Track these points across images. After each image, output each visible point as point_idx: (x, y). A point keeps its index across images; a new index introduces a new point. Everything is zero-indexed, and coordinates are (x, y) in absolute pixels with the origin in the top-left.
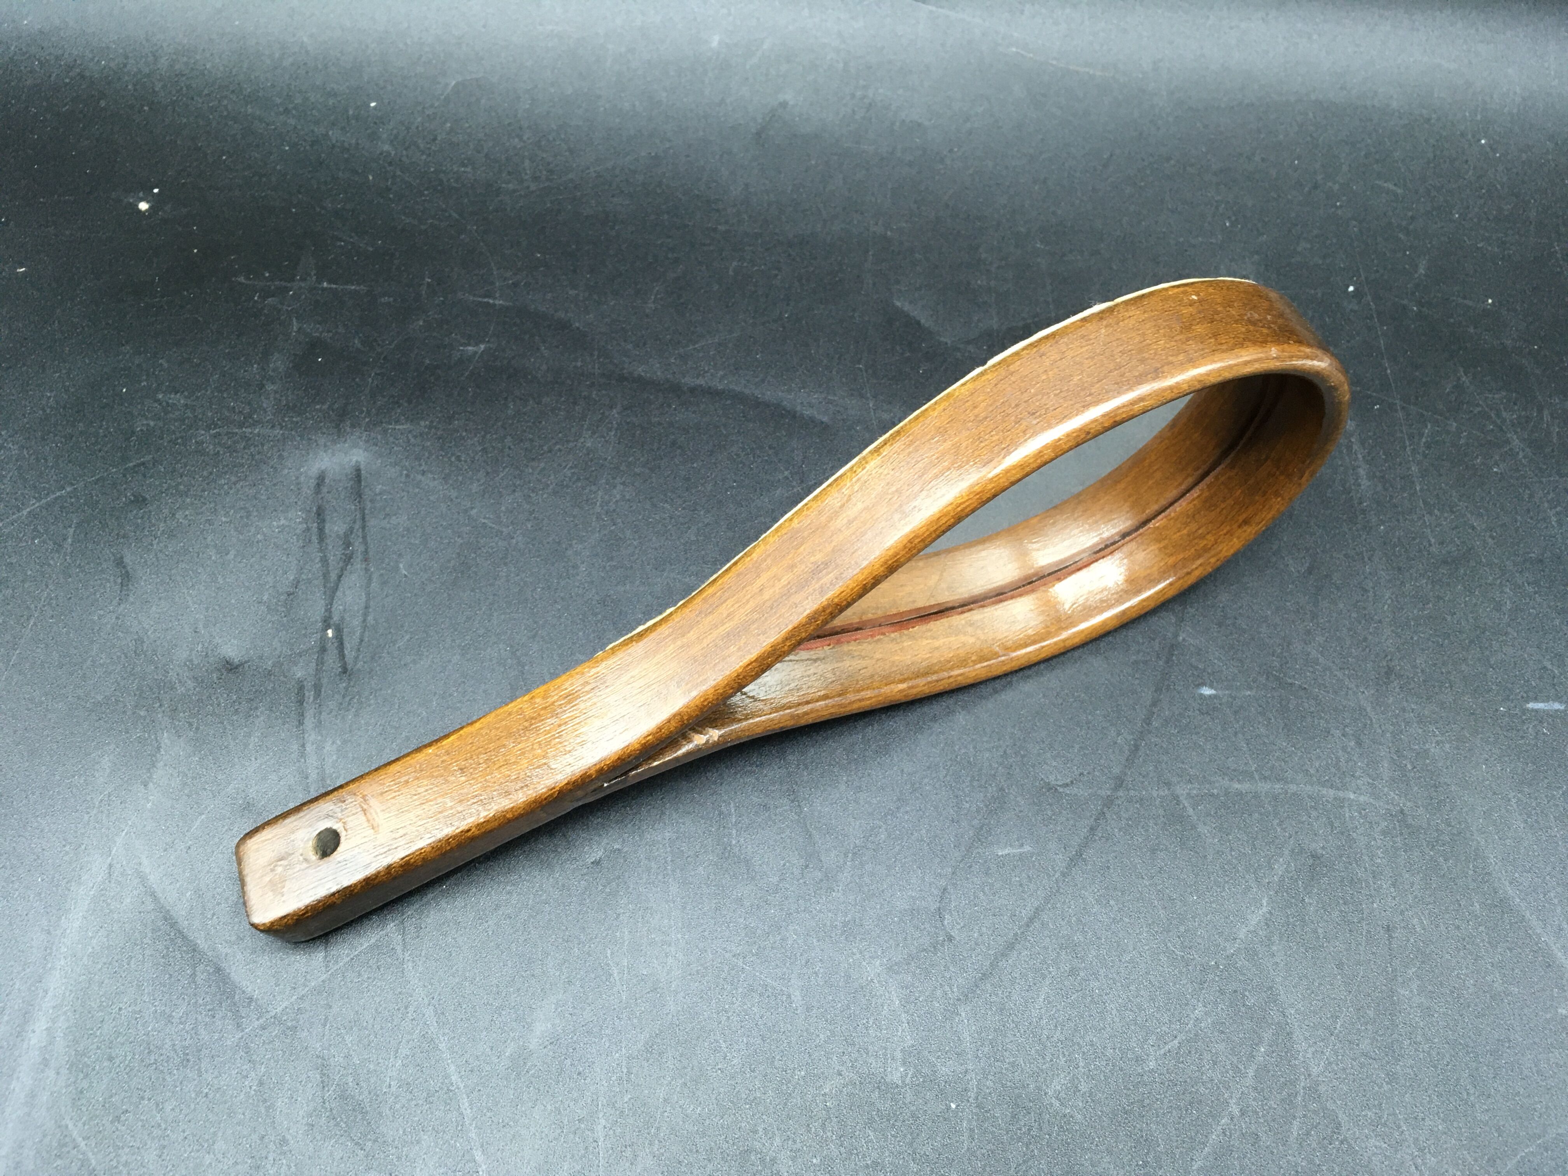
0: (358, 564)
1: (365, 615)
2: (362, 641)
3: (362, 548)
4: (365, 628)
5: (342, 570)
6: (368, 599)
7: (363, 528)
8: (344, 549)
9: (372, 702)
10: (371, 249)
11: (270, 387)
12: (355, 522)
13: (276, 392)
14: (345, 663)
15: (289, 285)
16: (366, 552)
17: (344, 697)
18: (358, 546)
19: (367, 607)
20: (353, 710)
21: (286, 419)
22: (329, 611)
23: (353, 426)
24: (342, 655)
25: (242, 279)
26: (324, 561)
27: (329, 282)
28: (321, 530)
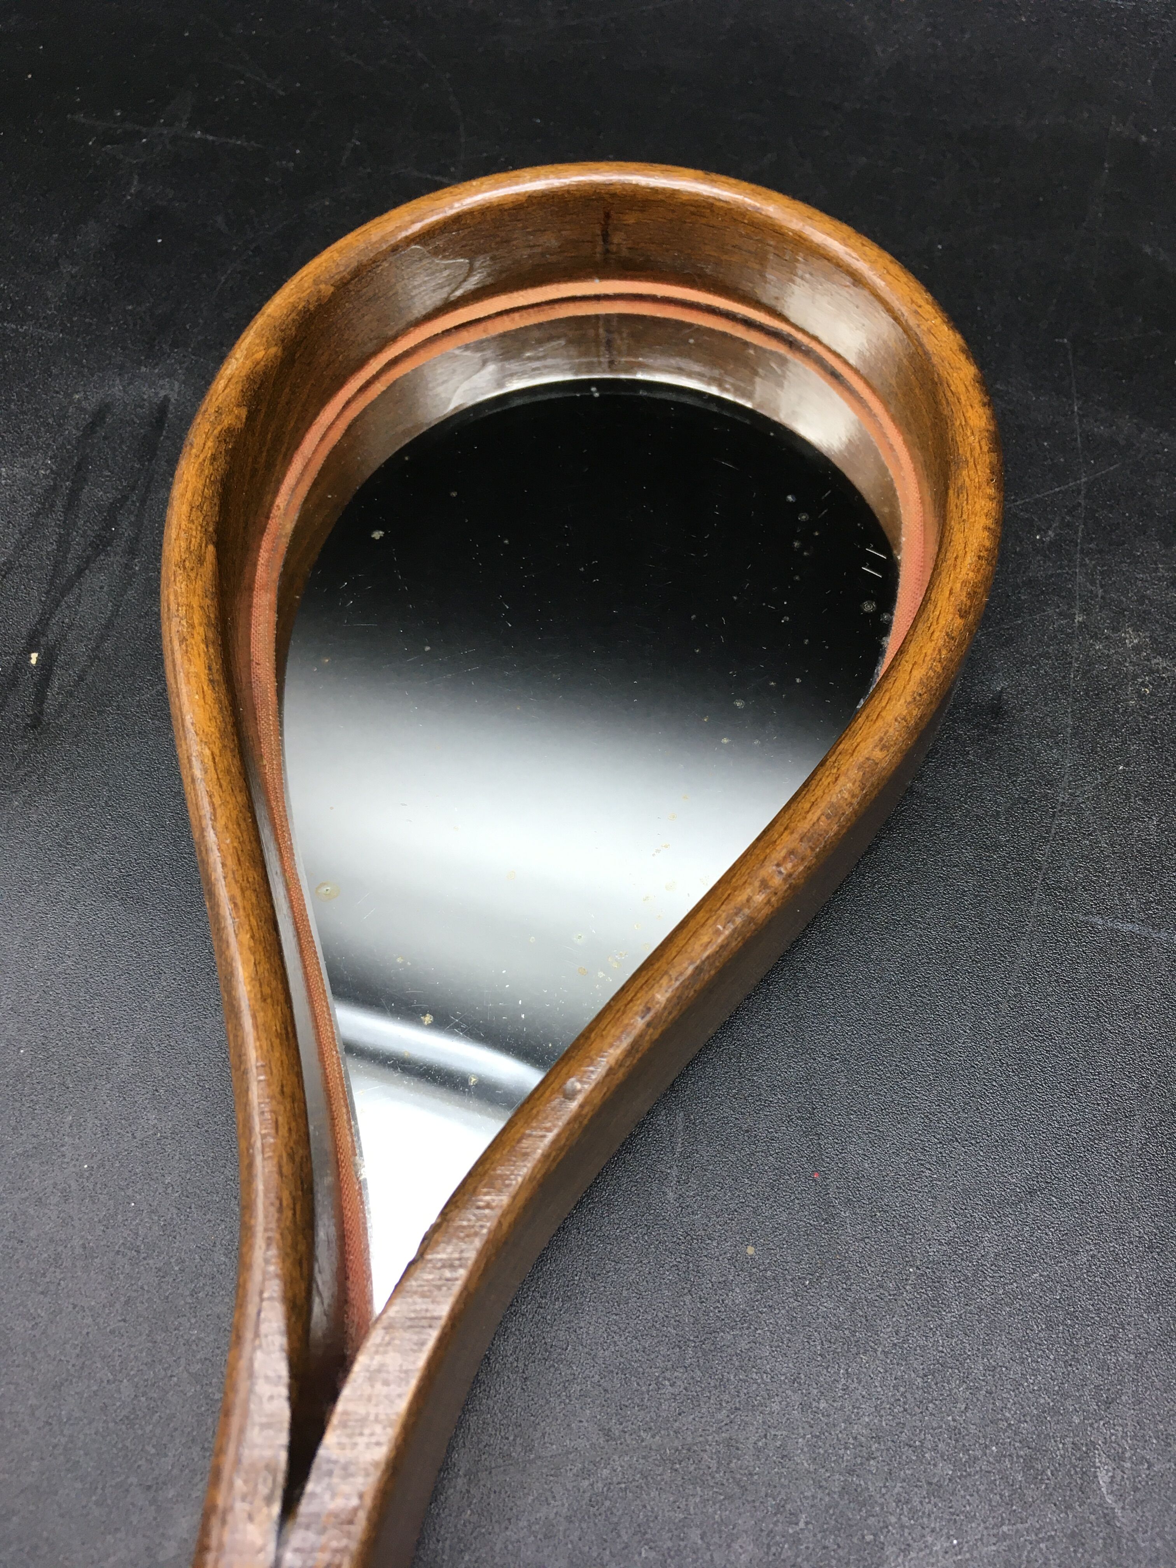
0: (115, 560)
1: (102, 638)
2: (81, 679)
3: (129, 533)
4: (93, 659)
5: (88, 560)
6: (115, 613)
7: (143, 501)
8: (103, 529)
9: (63, 785)
10: (282, 93)
11: (67, 269)
12: (133, 489)
13: (73, 277)
14: (41, 712)
15: (144, 130)
16: (136, 539)
17: (18, 767)
18: (126, 529)
19: (109, 625)
20: (26, 792)
21: (75, 319)
22: (44, 621)
23: (175, 345)
24: (40, 698)
25: (80, 117)
26: (63, 543)
27: (206, 131)
28: (74, 495)
